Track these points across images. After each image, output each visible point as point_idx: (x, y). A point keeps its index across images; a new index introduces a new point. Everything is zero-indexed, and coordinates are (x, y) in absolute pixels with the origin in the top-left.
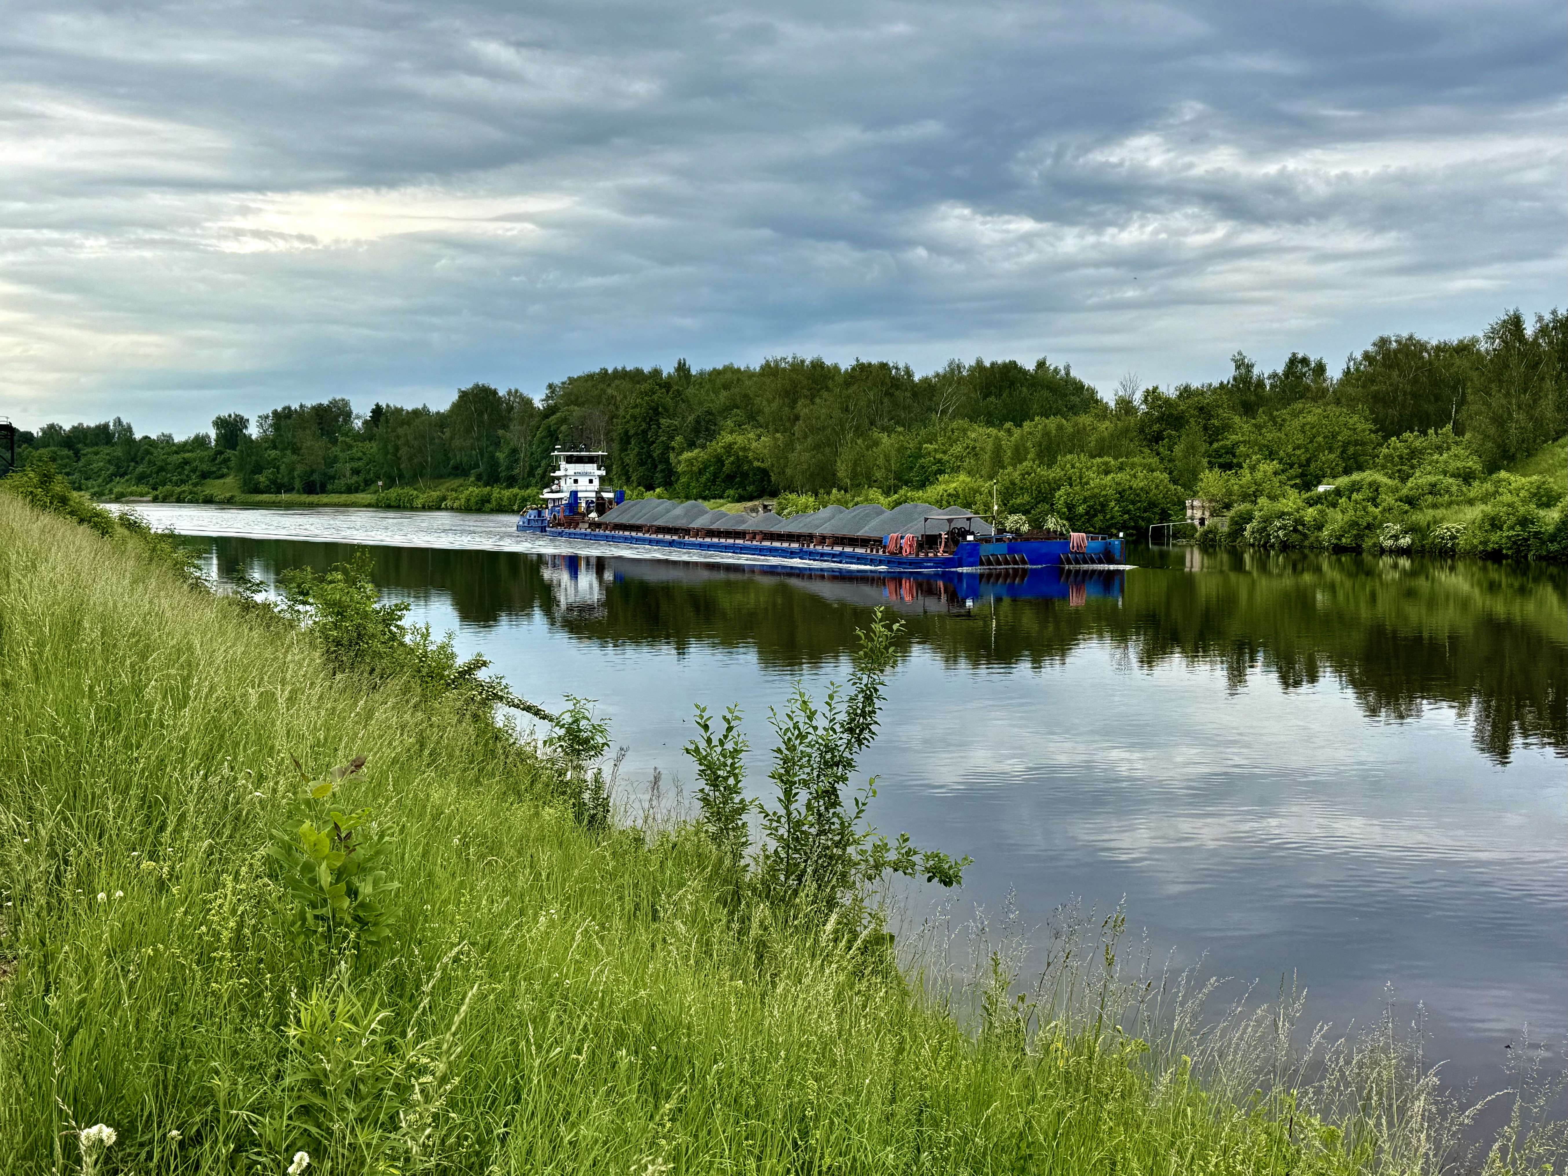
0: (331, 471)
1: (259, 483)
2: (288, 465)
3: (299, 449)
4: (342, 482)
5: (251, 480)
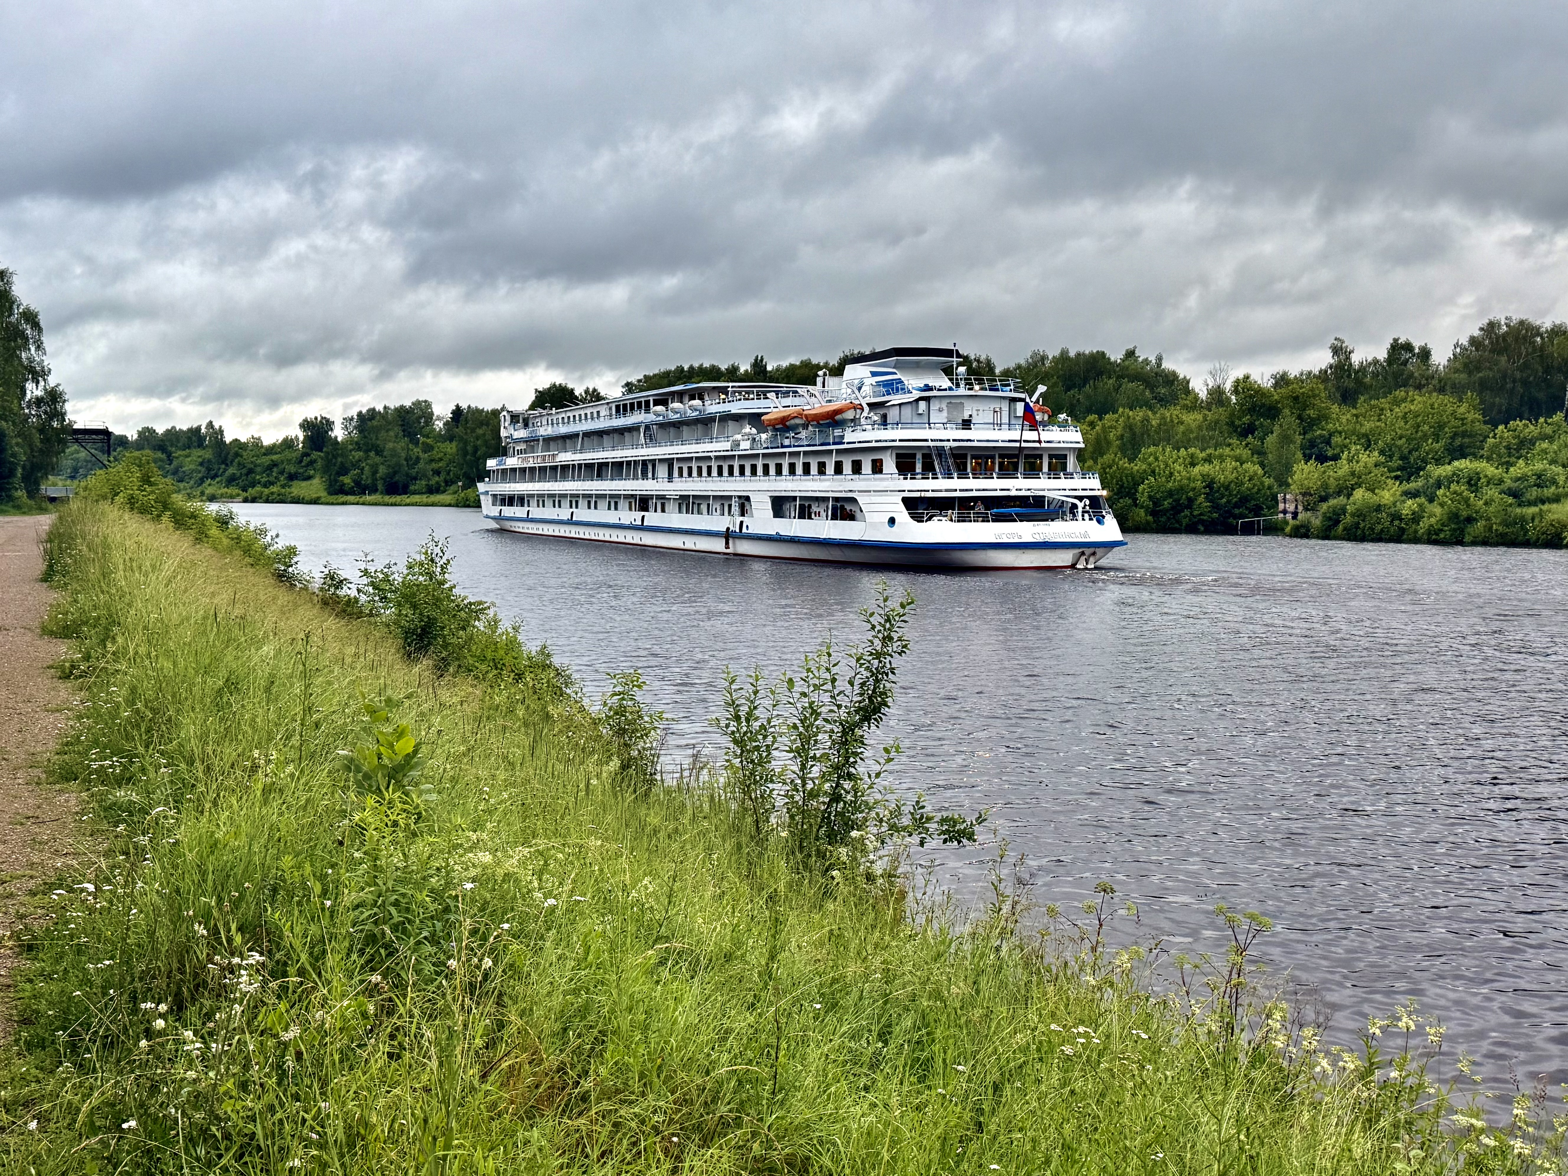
0: (413, 472)
1: (344, 485)
2: (372, 466)
3: (382, 451)
4: (424, 483)
5: (336, 481)
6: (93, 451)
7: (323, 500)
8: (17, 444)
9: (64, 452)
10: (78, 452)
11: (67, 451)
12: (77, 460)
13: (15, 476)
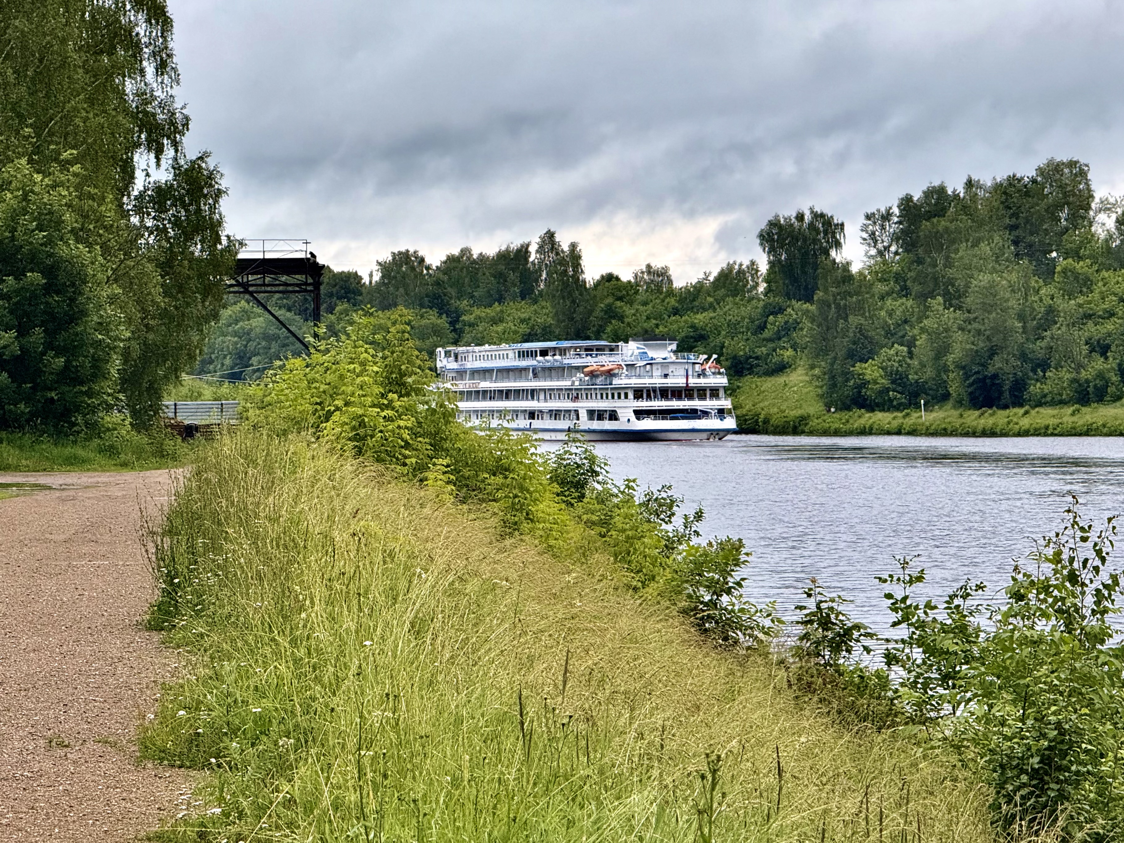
0: (1038, 348)
1: (865, 384)
2: (933, 335)
3: (960, 295)
4: (1066, 375)
5: (847, 375)
6: (280, 313)
7: (814, 423)
8: (113, 300)
9: (216, 316)
10: (247, 315)
11: (226, 314)
12: (246, 335)
13: (106, 376)
